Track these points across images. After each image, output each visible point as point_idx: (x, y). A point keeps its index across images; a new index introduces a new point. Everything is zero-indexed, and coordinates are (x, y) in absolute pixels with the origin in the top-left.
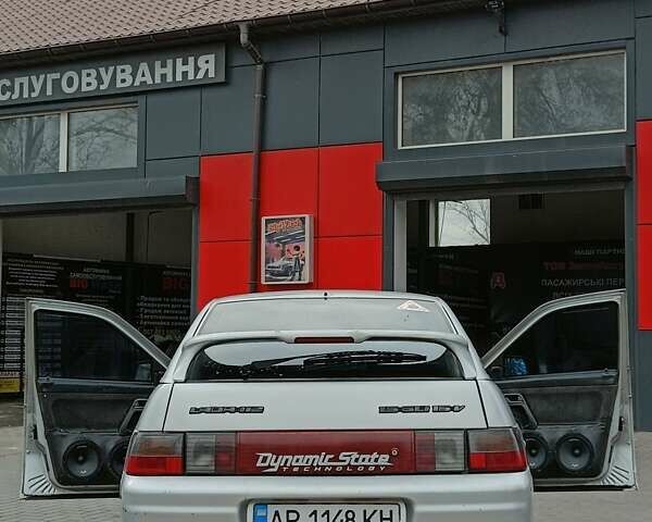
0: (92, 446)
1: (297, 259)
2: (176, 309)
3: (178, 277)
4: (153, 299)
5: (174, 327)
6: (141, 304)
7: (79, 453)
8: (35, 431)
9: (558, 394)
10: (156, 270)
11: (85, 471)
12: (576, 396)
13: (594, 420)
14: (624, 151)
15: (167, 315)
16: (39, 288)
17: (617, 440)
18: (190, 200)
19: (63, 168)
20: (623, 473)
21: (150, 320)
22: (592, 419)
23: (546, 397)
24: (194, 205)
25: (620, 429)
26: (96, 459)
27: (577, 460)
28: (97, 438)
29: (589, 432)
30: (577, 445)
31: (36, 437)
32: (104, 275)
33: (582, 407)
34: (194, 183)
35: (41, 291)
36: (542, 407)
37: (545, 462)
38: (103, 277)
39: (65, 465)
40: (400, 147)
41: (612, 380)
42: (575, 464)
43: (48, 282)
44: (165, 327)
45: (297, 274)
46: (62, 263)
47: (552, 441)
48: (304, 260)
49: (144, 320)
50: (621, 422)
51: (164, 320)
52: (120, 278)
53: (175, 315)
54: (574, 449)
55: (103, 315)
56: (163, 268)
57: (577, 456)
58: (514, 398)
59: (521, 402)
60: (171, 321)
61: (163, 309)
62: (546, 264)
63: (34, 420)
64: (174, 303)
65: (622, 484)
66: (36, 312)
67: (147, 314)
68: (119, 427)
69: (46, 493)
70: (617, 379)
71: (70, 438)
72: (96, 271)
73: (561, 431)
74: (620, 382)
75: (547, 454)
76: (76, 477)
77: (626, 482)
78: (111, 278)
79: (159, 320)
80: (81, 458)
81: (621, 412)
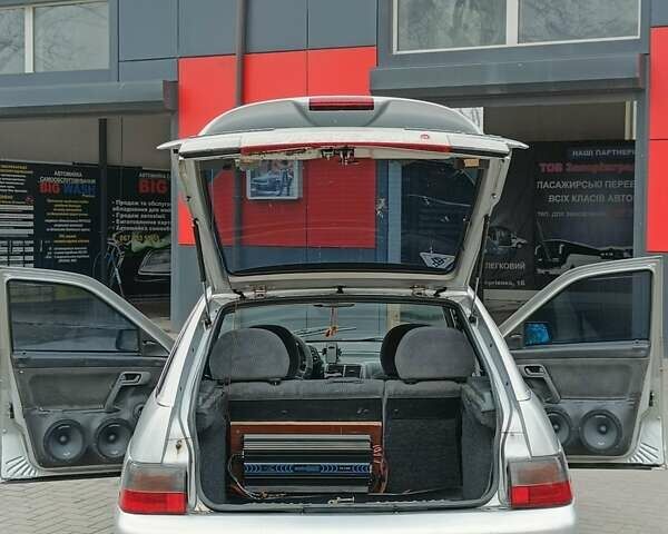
0: (75, 425)
1: (285, 173)
2: (155, 213)
3: (156, 180)
4: (129, 204)
5: (153, 232)
6: (117, 209)
7: (61, 433)
8: (12, 410)
9: (583, 367)
10: (133, 172)
11: (68, 452)
12: (603, 368)
13: (623, 394)
14: (637, 62)
15: (143, 219)
16: (8, 193)
17: (646, 416)
18: (169, 107)
19: (29, 69)
20: (653, 451)
21: (126, 225)
22: (620, 394)
23: (571, 368)
24: (173, 112)
25: (651, 404)
26: (81, 441)
27: (603, 438)
28: (79, 416)
29: (617, 408)
30: (605, 422)
31: (12, 416)
32: (76, 179)
33: (609, 380)
34: (172, 87)
35: (11, 197)
36: (566, 379)
37: (568, 439)
38: (77, 181)
39: (46, 448)
40: (395, 52)
41: (643, 352)
42: (599, 442)
43: (18, 187)
44: (143, 233)
45: (285, 189)
46: (30, 166)
47: (576, 417)
48: (292, 174)
49: (121, 225)
50: (651, 397)
51: (141, 225)
52: (94, 181)
53: (153, 219)
54: (600, 426)
55: (83, 282)
56: (140, 169)
57: (603, 433)
58: (536, 369)
59: (543, 374)
60: (148, 226)
61: (140, 213)
62: (543, 165)
63: (10, 396)
64: (152, 207)
65: (649, 462)
66: (8, 282)
67: (124, 219)
68: (104, 402)
69: (26, 475)
70: (649, 350)
71: (52, 417)
72: (68, 174)
73: (588, 406)
74: (651, 354)
75: (570, 430)
76: (58, 459)
77: (655, 461)
78: (85, 181)
79: (137, 226)
80: (63, 439)
81: (652, 386)
